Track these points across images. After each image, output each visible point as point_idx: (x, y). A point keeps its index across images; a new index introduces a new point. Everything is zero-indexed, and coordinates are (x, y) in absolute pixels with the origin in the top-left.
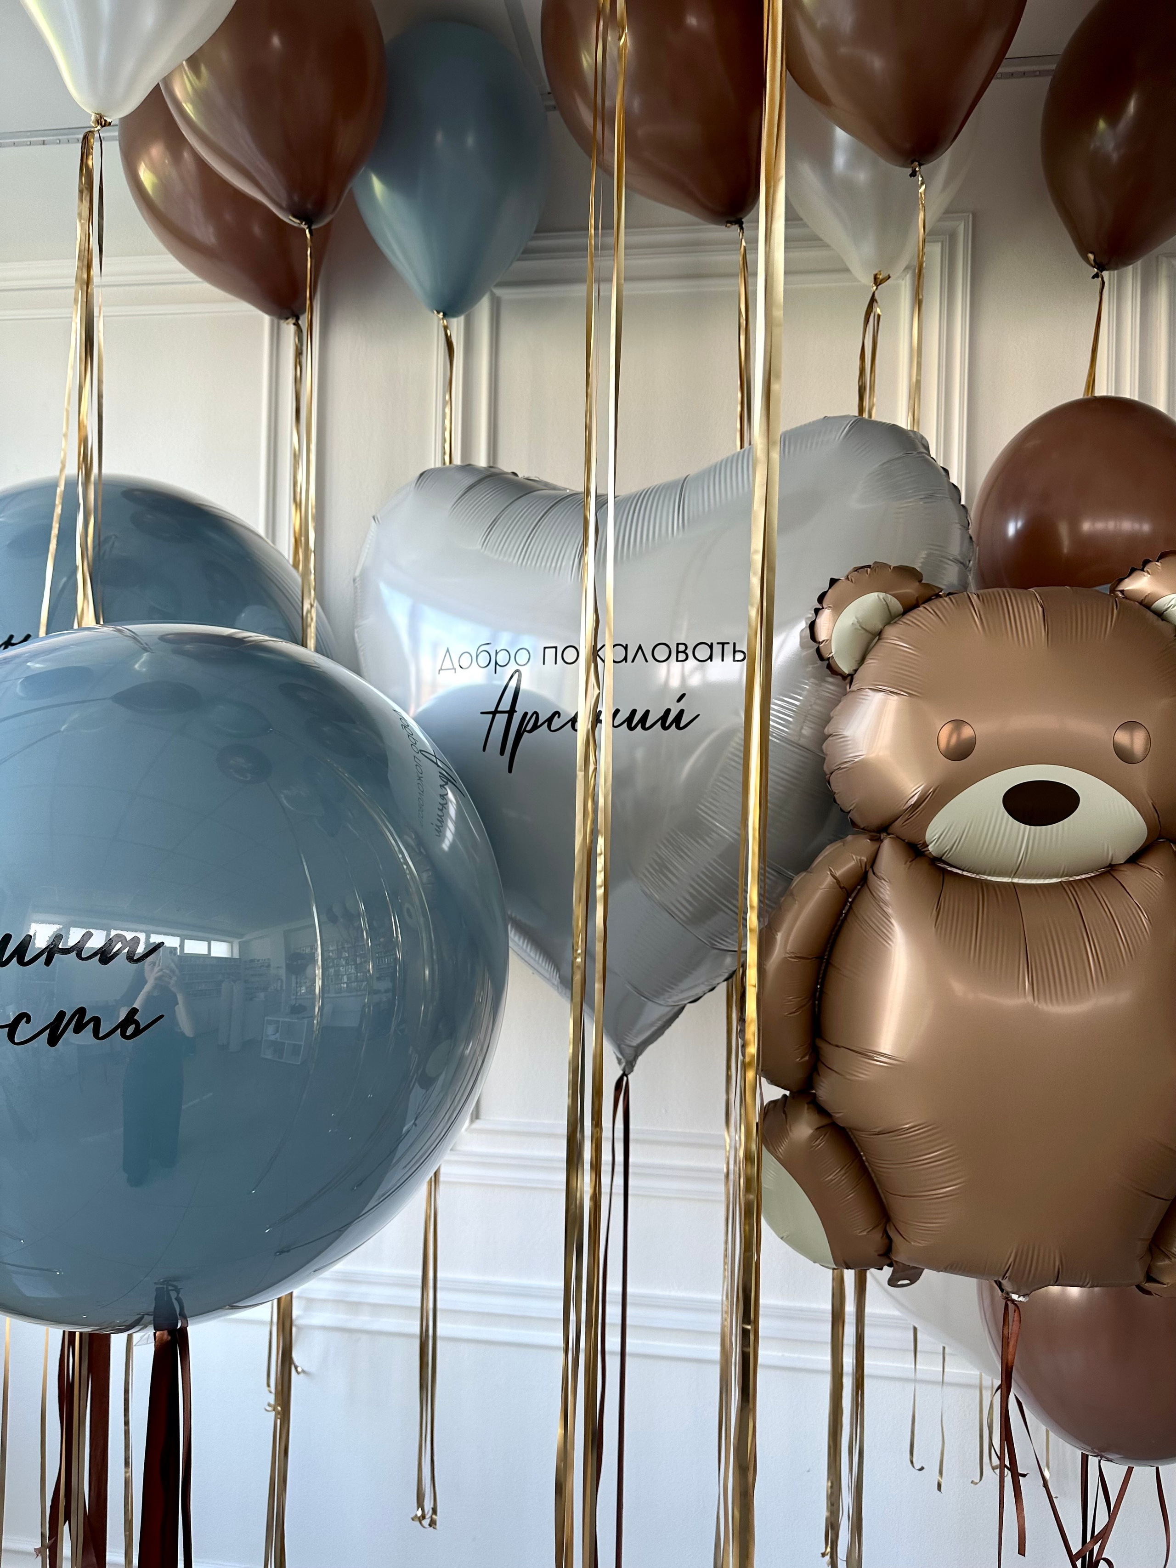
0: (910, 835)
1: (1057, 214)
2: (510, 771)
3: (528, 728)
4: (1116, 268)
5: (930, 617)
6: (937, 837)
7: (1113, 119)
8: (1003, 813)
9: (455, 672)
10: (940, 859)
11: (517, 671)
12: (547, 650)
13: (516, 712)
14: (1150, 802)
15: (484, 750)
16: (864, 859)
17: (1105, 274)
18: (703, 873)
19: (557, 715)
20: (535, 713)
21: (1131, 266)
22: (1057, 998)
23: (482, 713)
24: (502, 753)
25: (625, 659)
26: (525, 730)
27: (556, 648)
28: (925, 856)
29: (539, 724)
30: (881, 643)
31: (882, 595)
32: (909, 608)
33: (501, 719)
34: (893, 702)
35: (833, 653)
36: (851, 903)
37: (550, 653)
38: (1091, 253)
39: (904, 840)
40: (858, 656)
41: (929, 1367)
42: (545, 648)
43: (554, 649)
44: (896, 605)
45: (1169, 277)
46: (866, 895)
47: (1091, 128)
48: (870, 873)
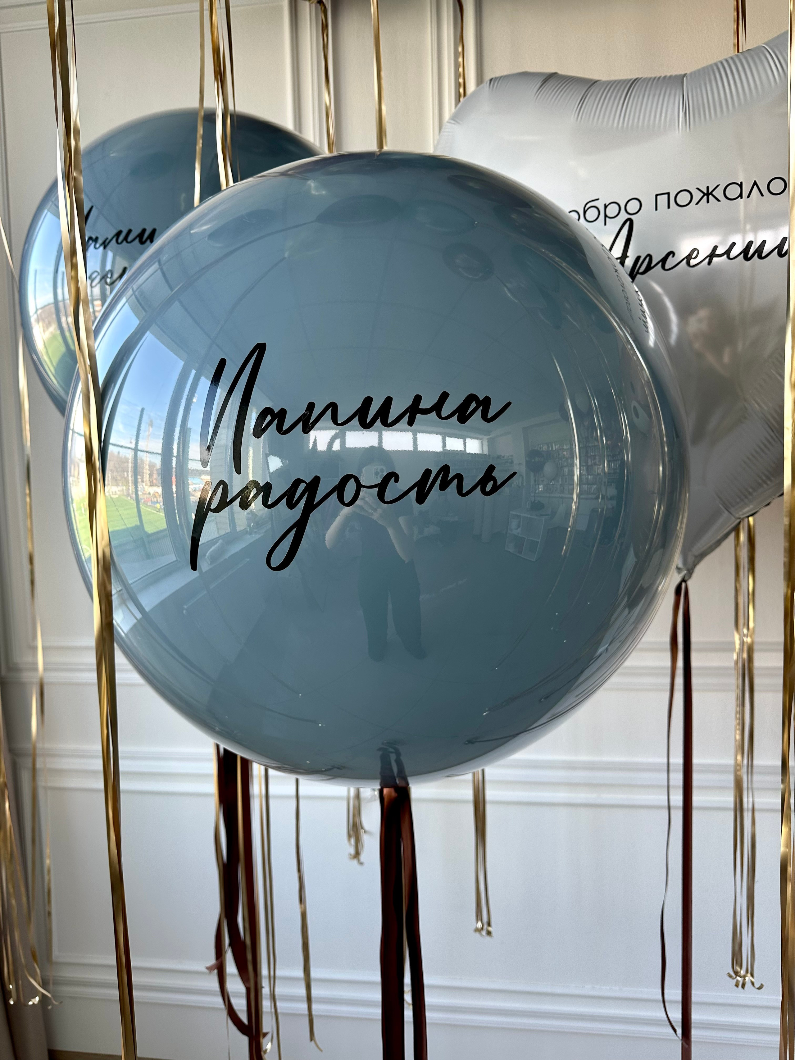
3: (642, 270)
11: (628, 219)
12: (659, 197)
13: (628, 257)
19: (671, 255)
25: (741, 195)
26: (638, 273)
27: (668, 194)
29: (653, 265)
37: (663, 200)
43: (667, 196)
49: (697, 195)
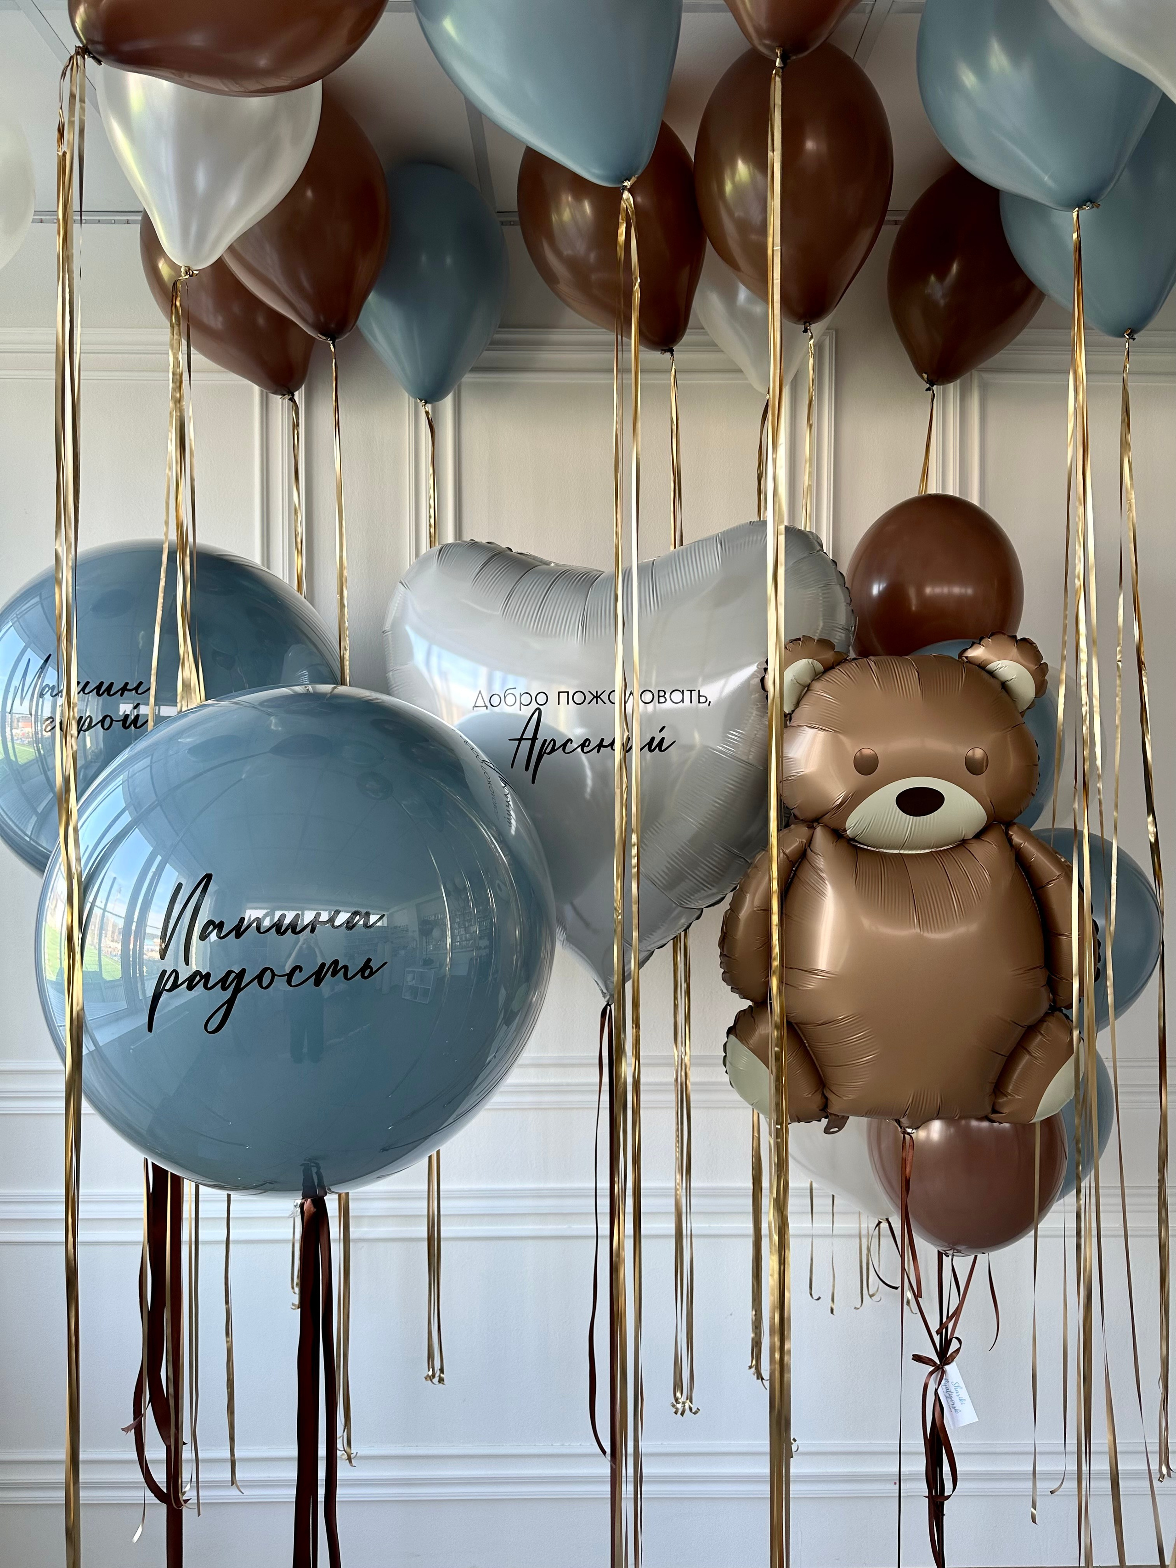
0: (834, 824)
1: (900, 343)
2: (533, 782)
4: (942, 383)
5: (844, 678)
6: (853, 825)
7: (942, 275)
8: (896, 809)
9: (487, 709)
10: (853, 840)
11: (538, 709)
13: (538, 739)
14: (989, 800)
15: (512, 767)
16: (804, 841)
17: (935, 388)
18: (677, 853)
19: (570, 742)
20: (553, 740)
21: (952, 384)
22: (931, 929)
23: (510, 740)
24: (527, 769)
27: (568, 692)
28: (844, 837)
29: (556, 748)
30: (809, 693)
31: (810, 660)
32: (828, 669)
33: (525, 745)
34: (821, 734)
36: (795, 871)
37: (563, 696)
38: (926, 373)
39: (830, 828)
40: (794, 701)
41: (822, 1224)
42: (559, 693)
43: (566, 694)
44: (819, 667)
45: (980, 386)
46: (806, 865)
47: (925, 280)
48: (809, 850)
49: (589, 697)
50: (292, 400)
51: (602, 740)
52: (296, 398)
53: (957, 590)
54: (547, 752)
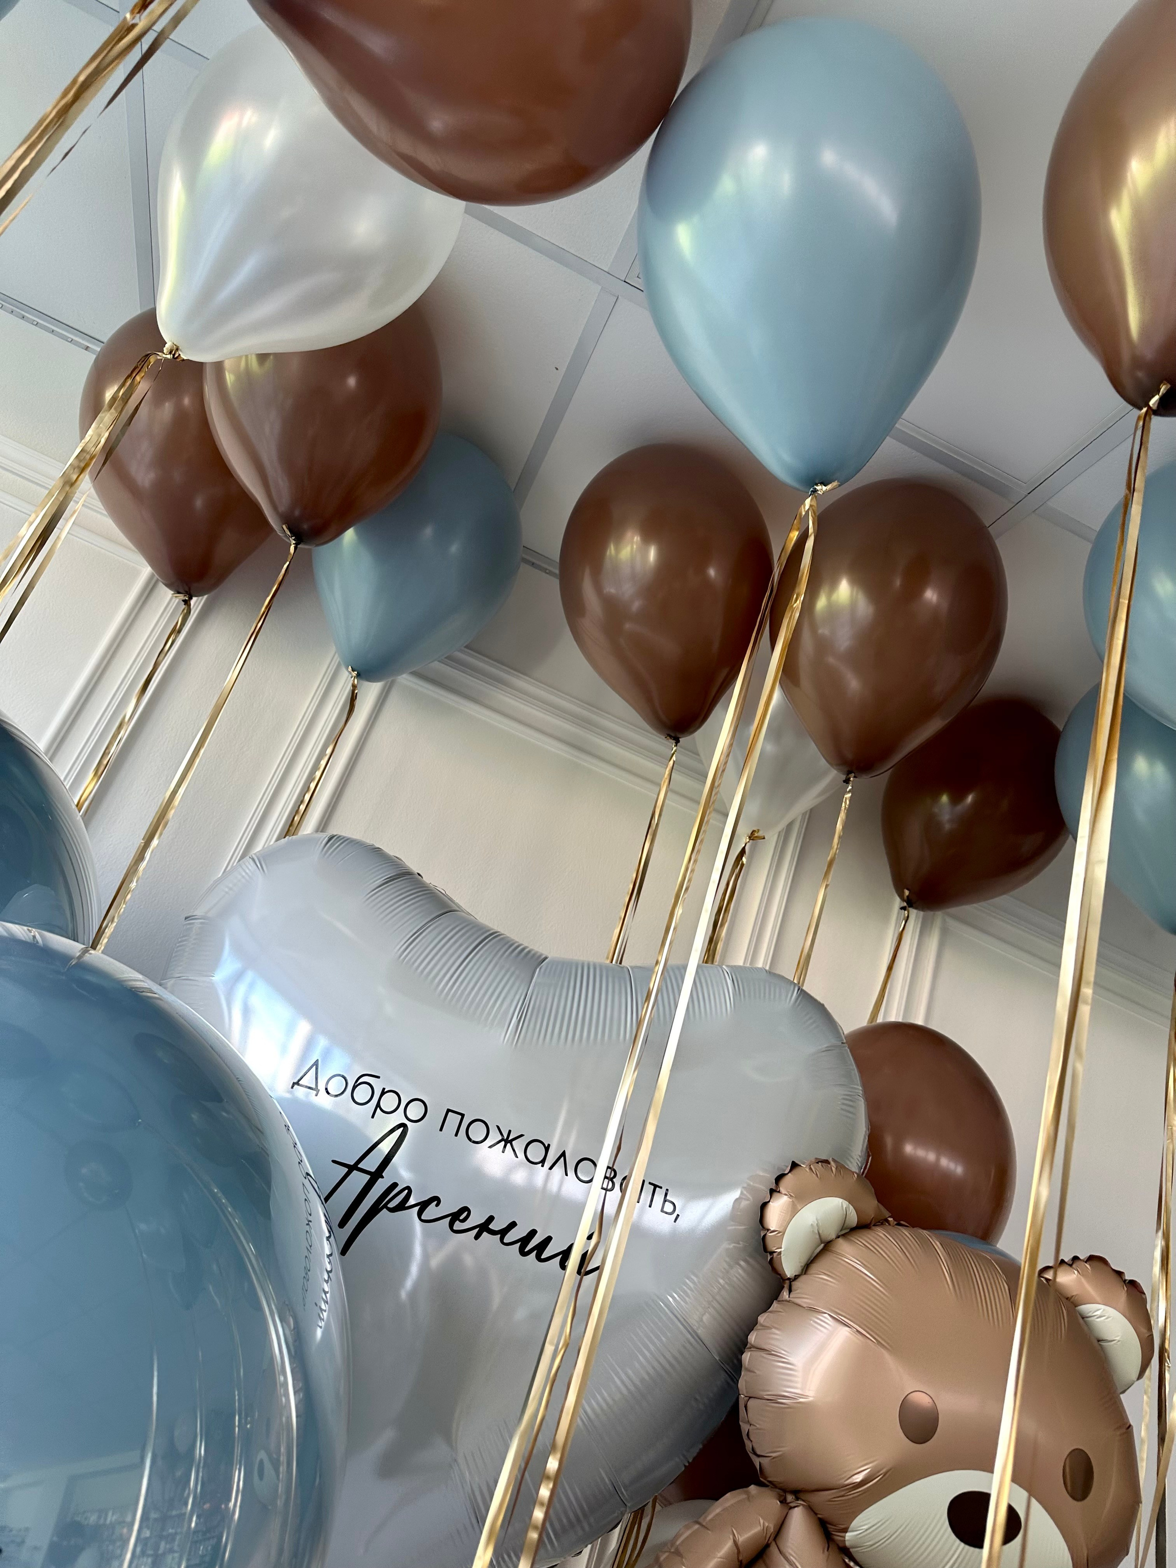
0: (828, 1512)
2: (344, 1250)
3: (391, 1205)
8: (946, 1525)
9: (316, 1095)
11: (403, 1126)
12: (450, 1114)
13: (383, 1177)
16: (769, 1526)
17: (913, 910)
19: (436, 1202)
23: (334, 1162)
24: (343, 1223)
25: (543, 1162)
26: (385, 1206)
27: (463, 1116)
28: (838, 1545)
29: (408, 1204)
30: (830, 1256)
31: (845, 1204)
32: (863, 1225)
33: (358, 1180)
35: (782, 1250)
37: (453, 1120)
38: (905, 889)
39: (819, 1517)
40: (805, 1261)
42: (449, 1111)
43: (460, 1117)
44: (853, 1218)
47: (936, 796)
48: (773, 1545)
49: (495, 1136)
50: (186, 603)
51: (491, 1219)
52: (193, 602)
53: (945, 1162)
54: (389, 1206)
